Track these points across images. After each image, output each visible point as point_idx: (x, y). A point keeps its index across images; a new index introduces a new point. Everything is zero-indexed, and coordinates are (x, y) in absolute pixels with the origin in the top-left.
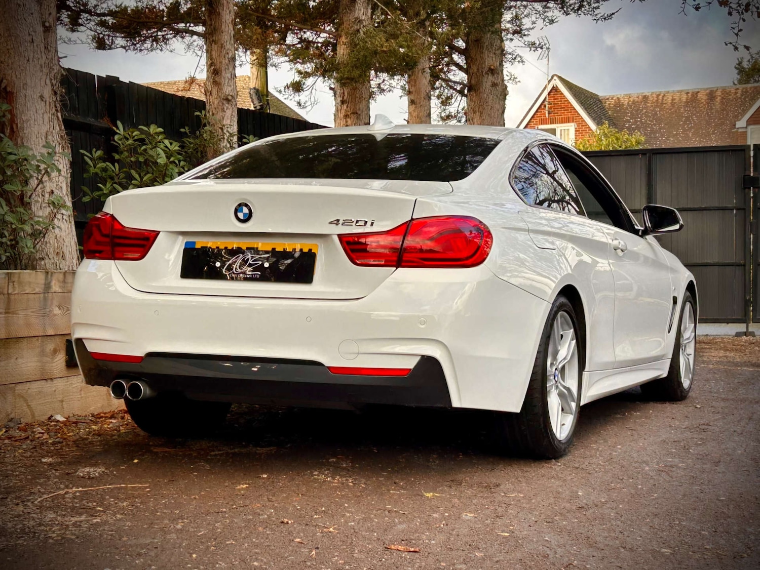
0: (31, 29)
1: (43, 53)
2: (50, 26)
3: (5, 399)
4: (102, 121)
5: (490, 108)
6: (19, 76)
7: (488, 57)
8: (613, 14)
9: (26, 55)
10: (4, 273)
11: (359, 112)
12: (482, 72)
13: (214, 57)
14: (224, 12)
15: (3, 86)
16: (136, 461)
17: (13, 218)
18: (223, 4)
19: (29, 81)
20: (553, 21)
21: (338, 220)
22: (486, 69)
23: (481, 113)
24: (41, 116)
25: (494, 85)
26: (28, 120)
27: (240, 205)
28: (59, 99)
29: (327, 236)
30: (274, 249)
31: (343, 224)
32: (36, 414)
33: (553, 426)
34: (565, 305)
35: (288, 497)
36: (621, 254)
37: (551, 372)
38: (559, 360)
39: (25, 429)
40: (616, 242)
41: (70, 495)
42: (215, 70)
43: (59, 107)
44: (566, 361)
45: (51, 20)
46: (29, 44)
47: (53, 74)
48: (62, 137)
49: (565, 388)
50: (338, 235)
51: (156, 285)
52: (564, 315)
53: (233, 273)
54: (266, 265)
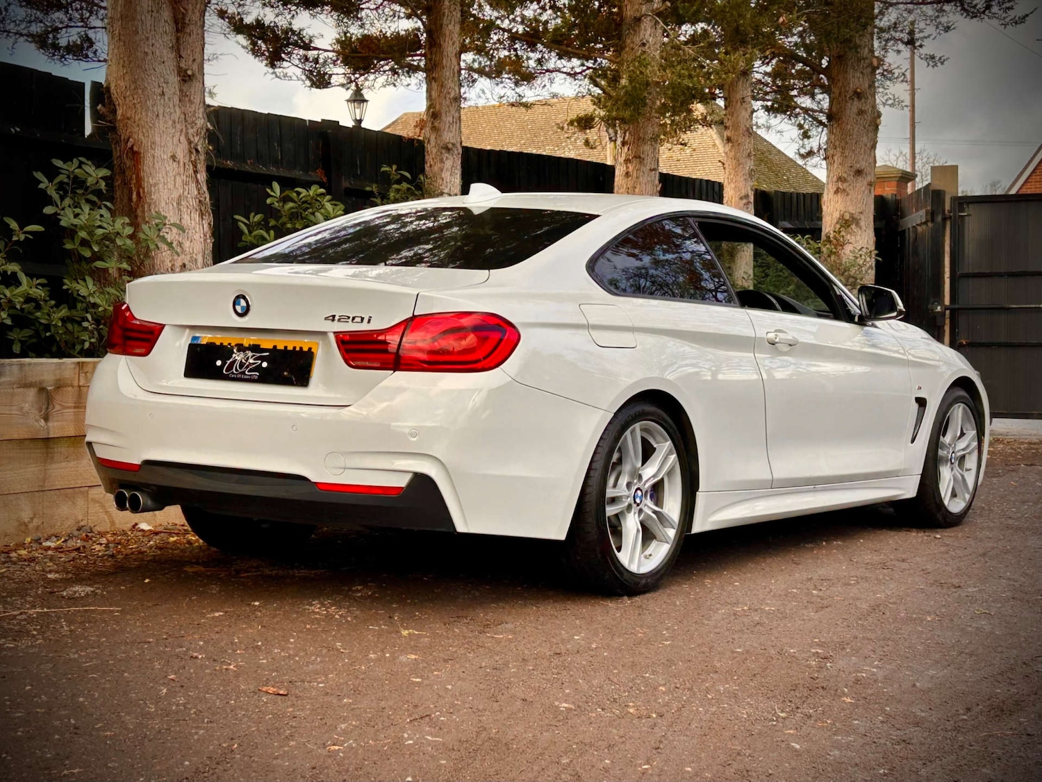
0: (162, 80)
1: (177, 108)
2: (193, 75)
3: (75, 504)
4: (313, 174)
5: (854, 142)
6: (146, 134)
7: (854, 77)
9: (155, 110)
10: (74, 363)
11: (643, 156)
12: (846, 96)
13: (433, 97)
14: (446, 44)
15: (129, 145)
16: (147, 581)
17: (103, 300)
18: (445, 35)
19: (158, 139)
20: (949, 28)
21: (334, 316)
22: (851, 93)
23: (844, 149)
24: (173, 178)
25: (861, 112)
26: (156, 185)
27: (238, 297)
28: (202, 157)
29: (324, 334)
30: (275, 347)
31: (339, 320)
32: (117, 522)
33: (623, 557)
34: (649, 414)
35: (243, 629)
36: (786, 349)
37: (626, 493)
38: (645, 478)
39: (87, 538)
40: (771, 336)
41: (24, 616)
42: (434, 113)
43: (202, 167)
44: (656, 480)
45: (195, 67)
46: (159, 98)
47: (195, 130)
48: (200, 201)
49: (655, 512)
50: (334, 333)
51: (161, 384)
52: (646, 425)
53: (233, 373)
54: (265, 365)
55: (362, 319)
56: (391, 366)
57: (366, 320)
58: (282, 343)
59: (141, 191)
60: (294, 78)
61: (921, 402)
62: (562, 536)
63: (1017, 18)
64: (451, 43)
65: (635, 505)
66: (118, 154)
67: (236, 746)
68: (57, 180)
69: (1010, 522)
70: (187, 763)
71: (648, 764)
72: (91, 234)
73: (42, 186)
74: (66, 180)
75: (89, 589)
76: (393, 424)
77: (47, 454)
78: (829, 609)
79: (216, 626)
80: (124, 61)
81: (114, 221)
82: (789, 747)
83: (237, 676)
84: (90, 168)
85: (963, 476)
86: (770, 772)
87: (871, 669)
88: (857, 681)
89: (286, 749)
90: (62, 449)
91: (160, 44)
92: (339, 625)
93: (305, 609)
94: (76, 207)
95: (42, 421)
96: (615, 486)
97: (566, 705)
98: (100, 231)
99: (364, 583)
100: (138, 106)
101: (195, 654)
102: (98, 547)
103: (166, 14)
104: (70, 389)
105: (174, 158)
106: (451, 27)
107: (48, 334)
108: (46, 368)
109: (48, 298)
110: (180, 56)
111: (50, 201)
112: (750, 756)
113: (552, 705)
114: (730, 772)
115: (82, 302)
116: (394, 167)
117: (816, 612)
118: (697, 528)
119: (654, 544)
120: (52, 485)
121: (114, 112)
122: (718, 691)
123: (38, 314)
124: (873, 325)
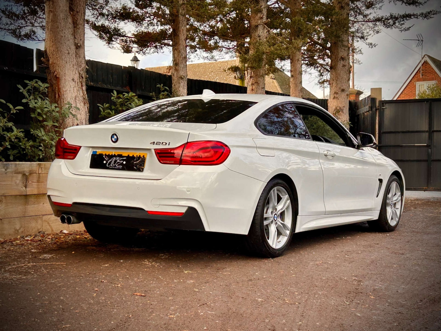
0: (68, 47)
1: (74, 59)
2: (81, 46)
3: (37, 222)
4: (125, 88)
5: (341, 78)
6: (62, 70)
7: (341, 51)
8: (410, 27)
9: (66, 60)
10: (36, 164)
11: (259, 82)
12: (338, 59)
13: (176, 57)
14: (181, 35)
15: (55, 74)
16: (73, 252)
17: (47, 138)
18: (180, 31)
19: (67, 72)
20: (378, 32)
21: (154, 142)
22: (340, 58)
23: (337, 81)
24: (73, 88)
25: (344, 66)
26: (66, 91)
27: (113, 135)
28: (84, 80)
29: (150, 150)
30: (129, 155)
31: (156, 144)
32: (54, 230)
33: (270, 242)
34: (280, 183)
35: (119, 271)
36: (331, 158)
37: (271, 216)
38: (278, 210)
39: (43, 236)
40: (326, 152)
41: (26, 267)
42: (176, 63)
43: (84, 84)
44: (282, 211)
45: (81, 43)
46: (67, 55)
47: (81, 68)
48: (84, 98)
49: (282, 224)
50: (154, 149)
51: (79, 171)
52: (279, 188)
53: (111, 166)
54: (124, 163)
55: (166, 143)
56: (178, 163)
57: (168, 144)
58: (131, 154)
59: (60, 93)
60: (116, 48)
61: (381, 181)
62: (246, 233)
63: (406, 28)
64: (183, 34)
65: (274, 221)
66: (50, 78)
67: (131, 316)
68: (27, 88)
69: (414, 230)
70: (112, 322)
71: (301, 322)
72: (42, 110)
73: (21, 91)
74: (31, 88)
75: (50, 256)
76: (178, 187)
77: (26, 201)
78: (354, 263)
79: (107, 270)
80: (53, 40)
81: (51, 105)
82: (355, 315)
83: (123, 289)
84: (40, 83)
85: (395, 211)
86: (351, 325)
87: (379, 285)
88: (374, 290)
89: (152, 317)
90: (32, 199)
91: (67, 32)
92: (158, 269)
93: (143, 263)
94: (35, 99)
95: (24, 188)
96: (266, 213)
97: (261, 300)
98: (46, 109)
99: (164, 253)
100: (58, 58)
101: (103, 280)
102: (49, 240)
103: (70, 20)
104: (35, 174)
105: (73, 80)
106: (183, 28)
107: (24, 152)
108: (25, 166)
109: (24, 137)
110: (75, 38)
111: (24, 97)
112: (341, 318)
113: (255, 300)
114: (335, 325)
115: (39, 139)
116: (162, 85)
117: (349, 264)
118: (297, 231)
119: (281, 237)
120: (28, 215)
121: (48, 61)
122: (319, 294)
123: (21, 144)
124: (362, 149)
